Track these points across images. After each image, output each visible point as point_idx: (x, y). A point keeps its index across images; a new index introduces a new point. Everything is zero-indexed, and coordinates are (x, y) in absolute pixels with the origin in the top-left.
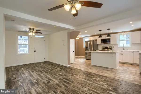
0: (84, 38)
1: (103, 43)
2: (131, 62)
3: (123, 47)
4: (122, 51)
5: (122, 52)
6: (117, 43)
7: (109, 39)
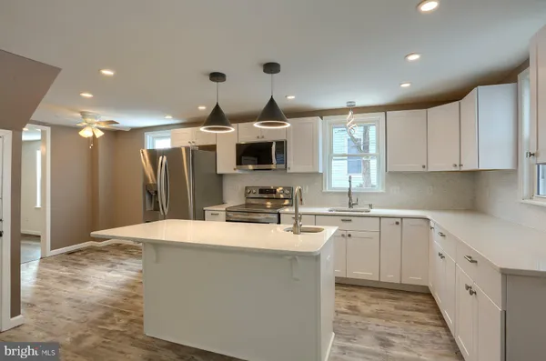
0: (148, 137)
1: (251, 167)
2: (391, 277)
3: (349, 194)
4: (346, 219)
5: (347, 224)
6: (321, 171)
7: (281, 146)
